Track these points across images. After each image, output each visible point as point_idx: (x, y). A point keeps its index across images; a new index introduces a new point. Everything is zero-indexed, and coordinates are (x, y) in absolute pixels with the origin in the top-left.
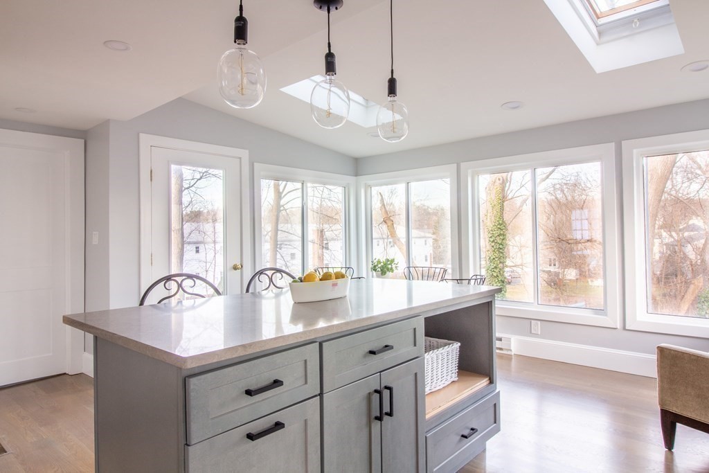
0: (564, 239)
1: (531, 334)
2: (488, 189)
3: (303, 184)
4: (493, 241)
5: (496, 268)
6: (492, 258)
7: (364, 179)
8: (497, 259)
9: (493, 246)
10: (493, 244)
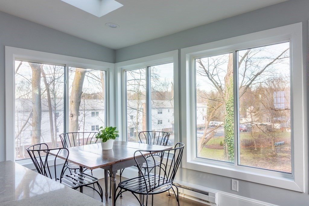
0: (273, 108)
1: (231, 190)
2: (226, 78)
3: (65, 67)
4: (229, 110)
5: (230, 126)
6: (228, 120)
7: (119, 65)
8: (230, 121)
9: (228, 113)
10: (228, 112)
